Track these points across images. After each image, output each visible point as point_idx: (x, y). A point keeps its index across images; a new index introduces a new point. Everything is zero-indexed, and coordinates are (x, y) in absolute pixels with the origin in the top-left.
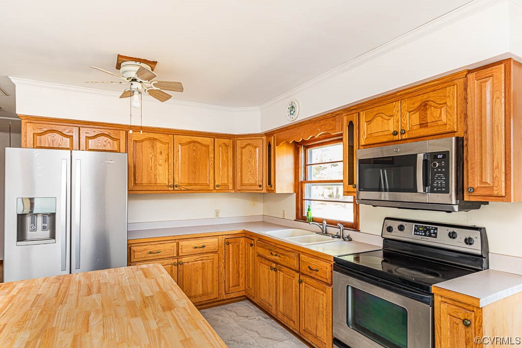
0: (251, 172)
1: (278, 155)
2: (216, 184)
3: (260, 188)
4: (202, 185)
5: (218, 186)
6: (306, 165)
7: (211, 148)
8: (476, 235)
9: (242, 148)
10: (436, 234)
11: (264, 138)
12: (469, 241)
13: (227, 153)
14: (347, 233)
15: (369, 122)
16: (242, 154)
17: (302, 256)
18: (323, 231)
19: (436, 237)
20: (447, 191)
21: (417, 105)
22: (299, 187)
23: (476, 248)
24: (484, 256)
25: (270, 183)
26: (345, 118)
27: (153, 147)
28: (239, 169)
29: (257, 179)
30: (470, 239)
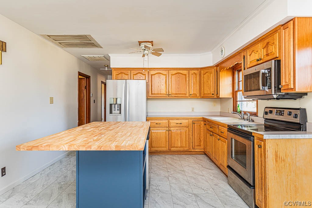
0: (208, 87)
2: (190, 94)
3: (213, 96)
4: (182, 94)
6: (239, 81)
7: (187, 75)
8: (298, 112)
9: (204, 74)
10: (283, 113)
11: (215, 68)
12: (296, 116)
13: (196, 77)
14: (252, 117)
15: (250, 55)
16: (204, 77)
17: (220, 126)
18: (241, 117)
19: (283, 115)
20: (271, 88)
21: (265, 45)
22: (234, 94)
23: (297, 120)
24: (302, 124)
25: (217, 92)
26: (242, 55)
27: (159, 77)
28: (202, 86)
29: (212, 91)
30: (296, 115)
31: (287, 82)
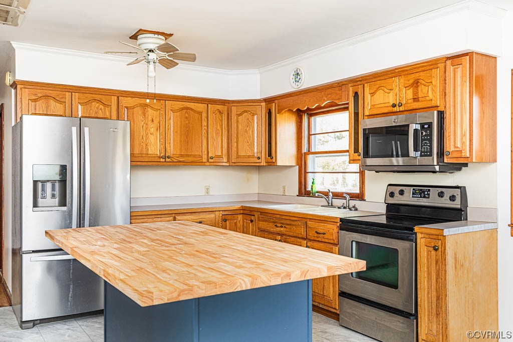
0: (248, 142)
1: (280, 123)
2: (210, 155)
3: (258, 161)
4: (195, 156)
5: (212, 158)
6: (309, 135)
7: (204, 115)
8: (457, 192)
9: (239, 115)
10: (429, 195)
11: (263, 104)
12: (452, 198)
13: (222, 121)
14: (352, 203)
15: (372, 94)
16: (238, 122)
17: (309, 223)
18: (329, 203)
19: (429, 197)
20: (431, 155)
21: (411, 81)
22: (301, 159)
23: (457, 204)
24: (463, 210)
25: (270, 154)
26: (351, 89)
27: (144, 114)
28: (234, 140)
29: (256, 150)
30: (454, 196)
31: (458, 147)
